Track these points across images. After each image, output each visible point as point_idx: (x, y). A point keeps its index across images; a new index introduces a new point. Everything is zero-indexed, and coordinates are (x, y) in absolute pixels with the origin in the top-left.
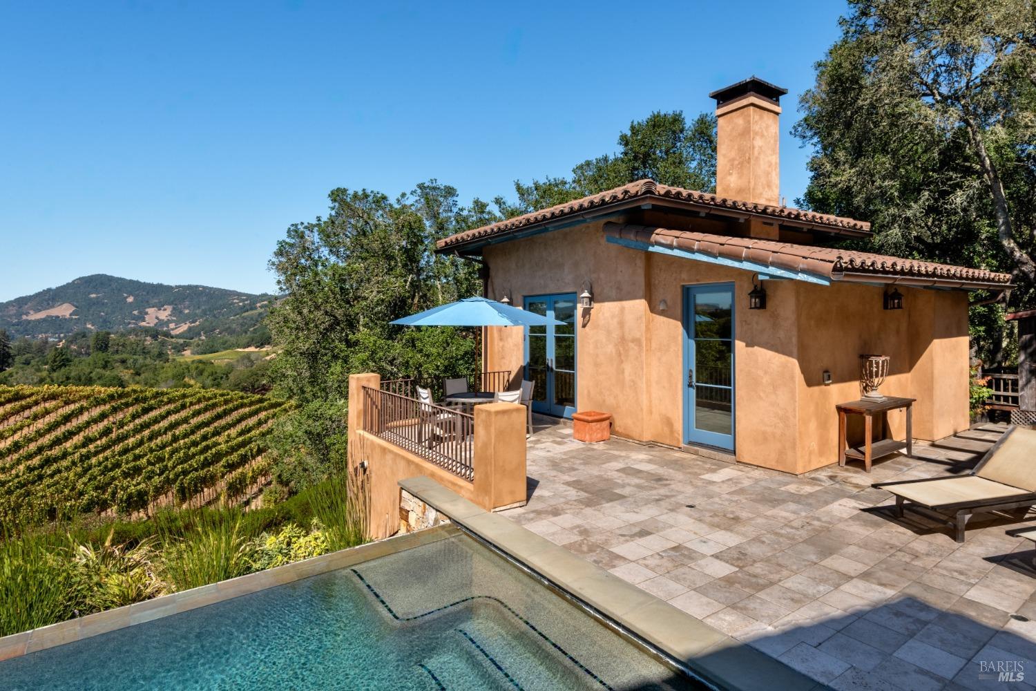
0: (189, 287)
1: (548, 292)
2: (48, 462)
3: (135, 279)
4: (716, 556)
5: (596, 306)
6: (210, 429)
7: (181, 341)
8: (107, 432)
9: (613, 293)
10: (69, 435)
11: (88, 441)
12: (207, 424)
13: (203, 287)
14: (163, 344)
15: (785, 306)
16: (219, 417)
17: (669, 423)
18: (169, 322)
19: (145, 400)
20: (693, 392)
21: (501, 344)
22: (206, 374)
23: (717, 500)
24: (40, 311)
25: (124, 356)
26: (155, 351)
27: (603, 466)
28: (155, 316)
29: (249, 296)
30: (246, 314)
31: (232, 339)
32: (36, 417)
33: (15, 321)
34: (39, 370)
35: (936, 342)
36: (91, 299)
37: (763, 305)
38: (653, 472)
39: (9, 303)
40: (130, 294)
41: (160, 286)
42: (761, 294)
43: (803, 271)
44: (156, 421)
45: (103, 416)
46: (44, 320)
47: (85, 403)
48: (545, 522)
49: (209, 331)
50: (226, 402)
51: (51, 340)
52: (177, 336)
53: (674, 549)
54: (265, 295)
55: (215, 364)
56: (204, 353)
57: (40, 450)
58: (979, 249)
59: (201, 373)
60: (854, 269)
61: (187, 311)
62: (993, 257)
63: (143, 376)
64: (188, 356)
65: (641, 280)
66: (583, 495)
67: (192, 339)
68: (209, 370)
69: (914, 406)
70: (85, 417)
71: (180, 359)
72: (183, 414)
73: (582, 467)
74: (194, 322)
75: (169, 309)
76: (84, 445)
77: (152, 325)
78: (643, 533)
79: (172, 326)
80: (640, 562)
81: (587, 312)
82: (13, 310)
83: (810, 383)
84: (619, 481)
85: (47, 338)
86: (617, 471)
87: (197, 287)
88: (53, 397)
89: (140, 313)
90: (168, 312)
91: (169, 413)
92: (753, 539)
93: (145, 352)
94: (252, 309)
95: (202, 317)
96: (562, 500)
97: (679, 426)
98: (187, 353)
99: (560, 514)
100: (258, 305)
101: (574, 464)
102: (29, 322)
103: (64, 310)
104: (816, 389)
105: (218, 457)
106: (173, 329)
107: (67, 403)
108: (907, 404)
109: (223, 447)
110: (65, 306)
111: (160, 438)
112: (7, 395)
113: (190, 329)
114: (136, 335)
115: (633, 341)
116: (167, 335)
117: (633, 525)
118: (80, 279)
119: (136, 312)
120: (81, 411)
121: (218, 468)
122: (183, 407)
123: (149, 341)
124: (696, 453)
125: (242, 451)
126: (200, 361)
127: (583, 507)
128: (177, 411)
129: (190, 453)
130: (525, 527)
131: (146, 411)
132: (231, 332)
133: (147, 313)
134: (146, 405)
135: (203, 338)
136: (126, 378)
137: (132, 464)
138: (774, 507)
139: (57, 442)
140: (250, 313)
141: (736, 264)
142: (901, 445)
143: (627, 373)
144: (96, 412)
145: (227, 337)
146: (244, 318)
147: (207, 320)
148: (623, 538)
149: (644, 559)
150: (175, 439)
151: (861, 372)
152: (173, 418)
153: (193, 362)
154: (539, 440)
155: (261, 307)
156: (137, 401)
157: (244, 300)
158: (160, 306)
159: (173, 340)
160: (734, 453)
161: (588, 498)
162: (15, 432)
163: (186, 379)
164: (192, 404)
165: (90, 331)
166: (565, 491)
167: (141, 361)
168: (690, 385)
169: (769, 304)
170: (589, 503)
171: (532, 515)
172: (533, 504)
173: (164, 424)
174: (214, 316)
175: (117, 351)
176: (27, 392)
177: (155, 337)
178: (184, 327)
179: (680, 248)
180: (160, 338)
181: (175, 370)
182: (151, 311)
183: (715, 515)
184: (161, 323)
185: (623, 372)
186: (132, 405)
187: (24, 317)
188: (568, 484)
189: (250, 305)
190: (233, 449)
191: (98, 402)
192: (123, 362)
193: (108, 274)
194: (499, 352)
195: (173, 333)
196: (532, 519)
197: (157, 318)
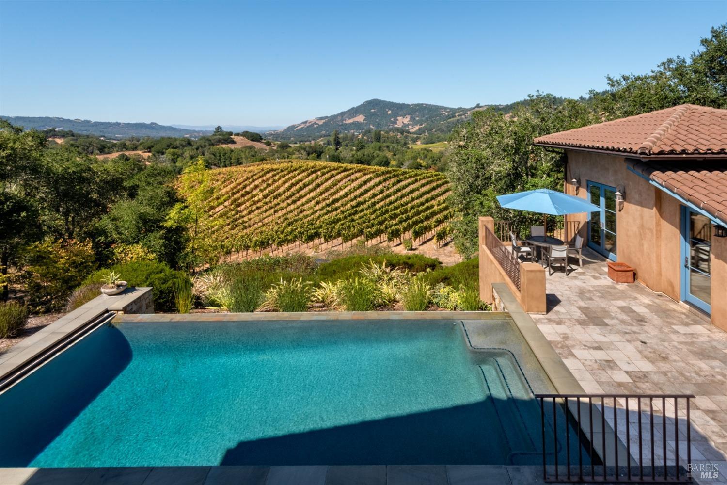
0: (418, 105)
1: (600, 182)
2: (359, 204)
3: (391, 101)
4: (627, 372)
6: (428, 196)
7: (415, 136)
8: (382, 192)
9: (637, 197)
10: (366, 191)
11: (375, 195)
12: (428, 192)
13: (426, 105)
14: (406, 137)
16: (434, 189)
17: (671, 285)
18: (409, 125)
19: (398, 175)
20: (688, 271)
22: (428, 157)
23: (666, 344)
24: (350, 119)
25: (388, 144)
26: (403, 142)
27: (612, 302)
28: (403, 121)
29: (451, 109)
30: (450, 120)
31: (442, 136)
32: (353, 181)
33: (341, 124)
34: (352, 150)
36: (372, 112)
38: (641, 314)
39: (338, 115)
40: (390, 109)
41: (404, 105)
44: (404, 188)
45: (380, 183)
46: (352, 123)
47: (372, 175)
48: (550, 326)
49: (430, 130)
50: (438, 179)
51: (356, 134)
52: (414, 133)
53: (607, 361)
54: (461, 108)
55: (433, 151)
56: (427, 143)
57: (355, 198)
59: (426, 156)
61: (417, 119)
63: (397, 156)
64: (419, 145)
66: (584, 317)
67: (421, 134)
68: (430, 155)
70: (372, 183)
71: (415, 147)
72: (416, 185)
73: (597, 299)
74: (422, 125)
75: (408, 117)
76: (373, 197)
77: (400, 126)
78: (599, 348)
79: (410, 127)
80: (582, 361)
81: (621, 205)
82: (339, 118)
84: (613, 315)
85: (354, 132)
86: (618, 307)
87: (422, 104)
88: (359, 171)
89: (394, 119)
90: (408, 119)
91: (409, 184)
92: (662, 372)
93: (398, 142)
94: (453, 117)
95: (425, 122)
96: (569, 317)
97: (677, 289)
98: (419, 143)
99: (560, 324)
100: (457, 114)
101: (594, 295)
102: (346, 124)
103: (360, 118)
105: (434, 214)
106: (411, 129)
107: (365, 174)
109: (436, 208)
110: (361, 116)
111: (405, 198)
112: (341, 169)
113: (420, 129)
114: (393, 132)
115: (648, 229)
116: (408, 132)
117: (596, 342)
118: (367, 102)
119: (392, 119)
120: (371, 179)
121: (432, 221)
122: (416, 181)
123: (399, 135)
125: (445, 213)
126: (425, 149)
127: (577, 324)
128: (413, 183)
129: (419, 210)
130: (538, 326)
131: (399, 182)
132: (442, 131)
133: (398, 120)
134: (398, 179)
135: (427, 134)
136: (389, 156)
137: (393, 212)
138: (701, 360)
139: (362, 194)
140: (452, 119)
143: (645, 247)
144: (377, 180)
145: (440, 134)
146: (449, 123)
147: (428, 124)
148: (583, 347)
149: (586, 360)
150: (413, 200)
152: (411, 187)
153: (422, 149)
154: (584, 273)
155: (459, 116)
156: (395, 176)
157: (448, 112)
158: (404, 116)
159: (411, 135)
160: (710, 317)
161: (584, 320)
162: (345, 187)
163: (418, 160)
164: (420, 179)
165: (372, 129)
166: (575, 312)
167: (396, 147)
168: (686, 267)
170: (582, 323)
171: (546, 321)
172: (551, 315)
173: (408, 190)
174: (432, 121)
175: (385, 141)
176: (349, 168)
177: (402, 133)
178: (416, 128)
179: (667, 188)
180: (405, 134)
181: (413, 154)
182: (400, 118)
183: (654, 352)
184: (405, 125)
185: (643, 246)
186: (393, 178)
187: (344, 122)
188: (580, 308)
189: (451, 114)
190: (441, 211)
191: (378, 176)
192: (388, 147)
193: (379, 99)
195: (411, 131)
196: (544, 323)
197: (403, 122)
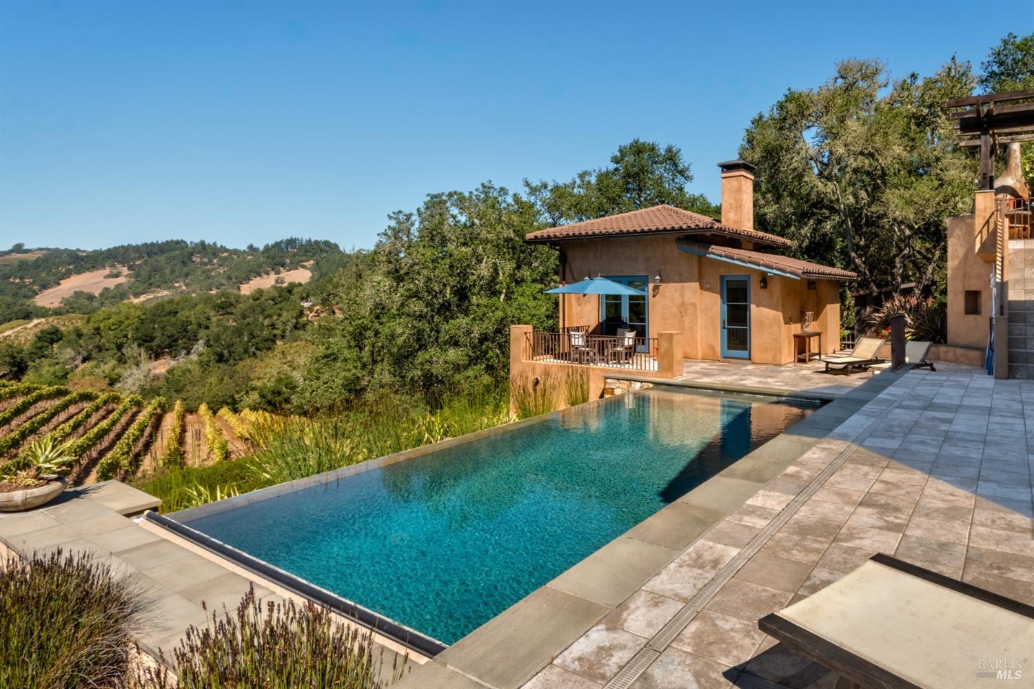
1: (624, 274)
5: (663, 285)
9: (676, 278)
15: (776, 287)
17: (712, 348)
20: (726, 331)
21: (579, 308)
27: (691, 368)
35: (828, 306)
37: (765, 287)
42: (765, 280)
43: (789, 273)
58: (836, 254)
60: (810, 273)
62: (844, 259)
65: (696, 271)
69: (822, 335)
81: (656, 288)
83: (786, 323)
84: (707, 371)
92: (783, 379)
97: (718, 349)
104: (787, 326)
108: (819, 334)
115: (690, 305)
124: (729, 362)
138: (781, 373)
141: (757, 267)
142: (815, 354)
143: (686, 323)
151: (801, 319)
160: (750, 359)
168: (724, 328)
169: (769, 286)
179: (726, 256)
183: (762, 376)
185: (684, 322)
194: (577, 314)
